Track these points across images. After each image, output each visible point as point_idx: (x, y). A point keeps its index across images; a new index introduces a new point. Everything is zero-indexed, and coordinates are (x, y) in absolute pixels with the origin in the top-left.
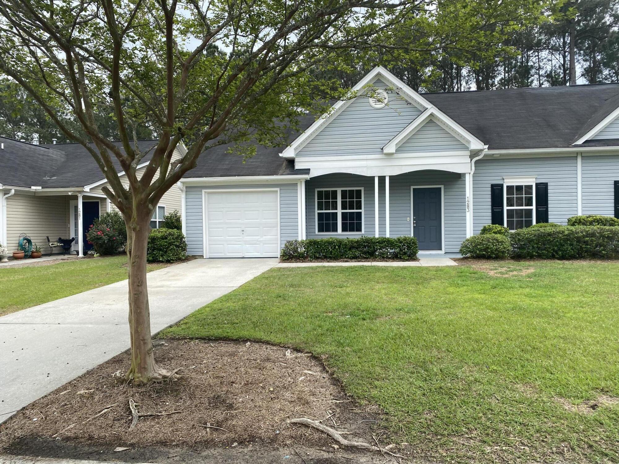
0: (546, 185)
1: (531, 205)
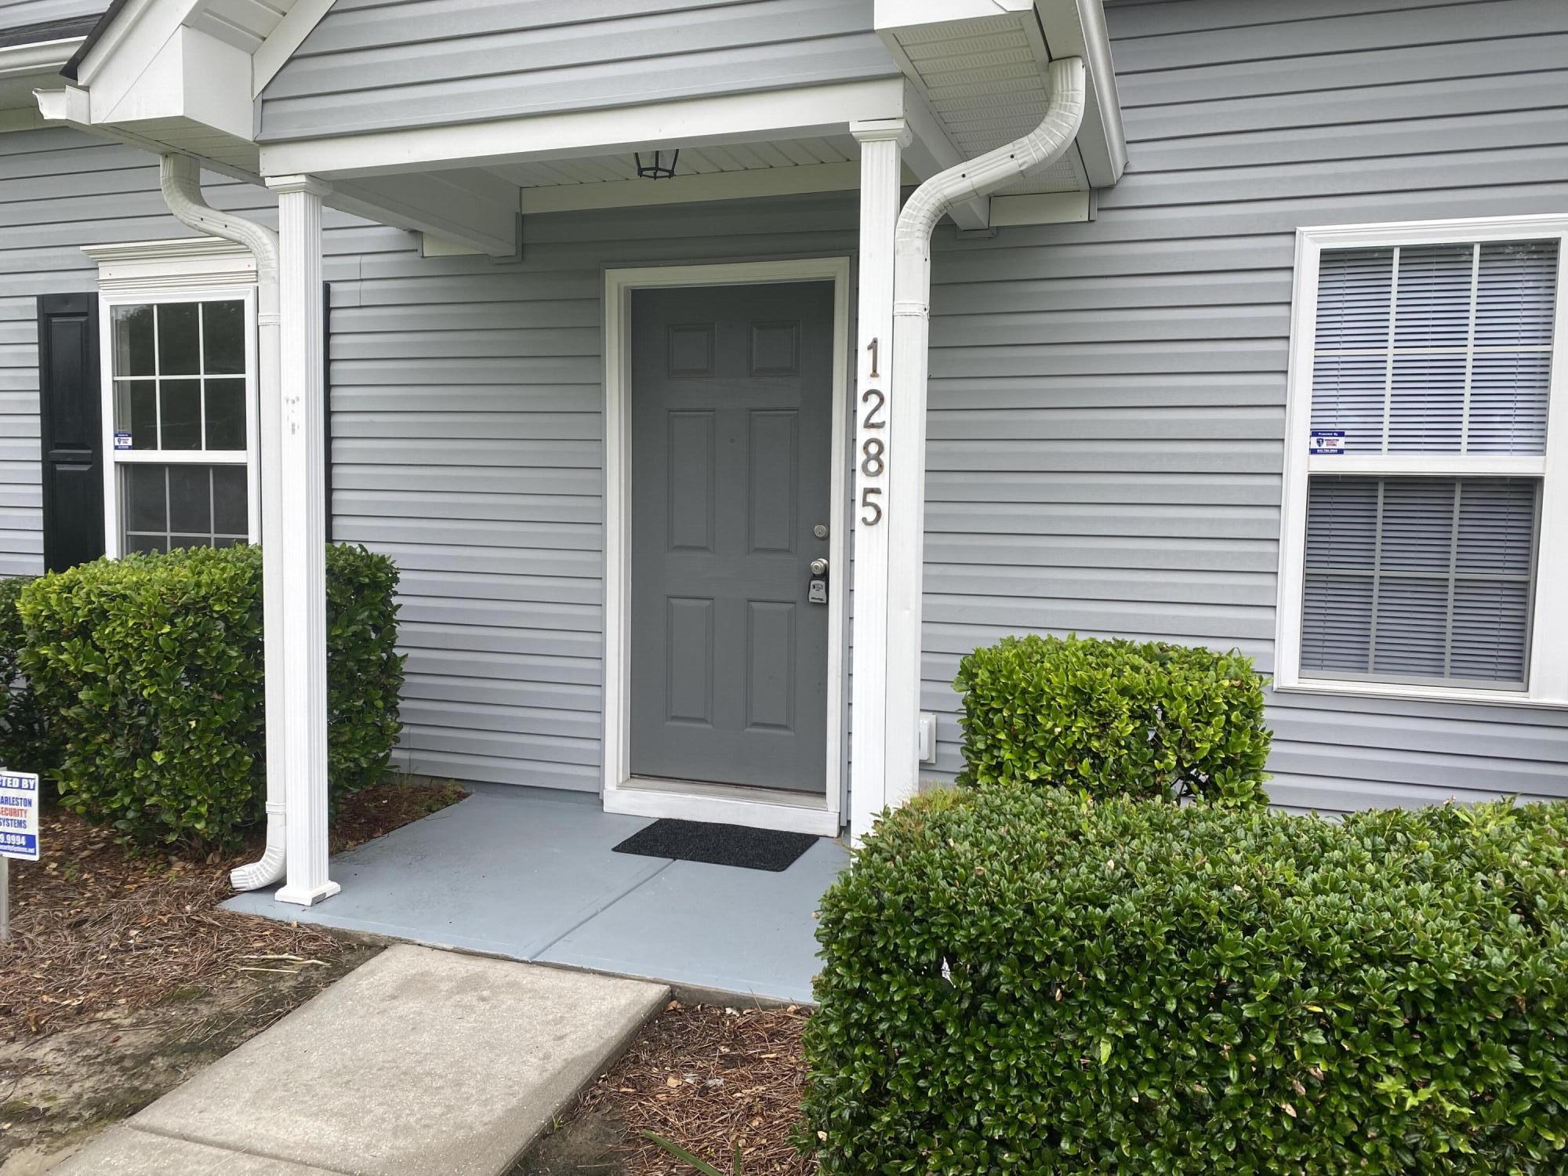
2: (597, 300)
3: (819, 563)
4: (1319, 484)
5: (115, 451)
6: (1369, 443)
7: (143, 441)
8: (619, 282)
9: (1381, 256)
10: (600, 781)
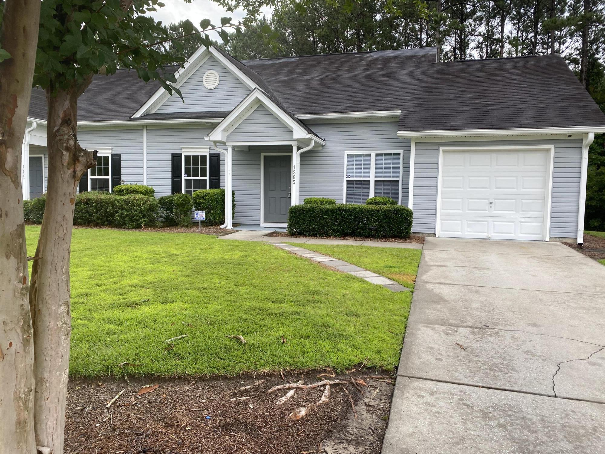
1: (108, 175)
3: (289, 192)
4: (348, 181)
6: (352, 177)
7: (189, 175)
9: (353, 155)
10: (260, 223)
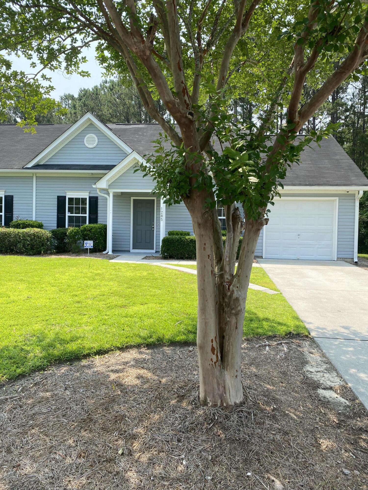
0: (12, 197)
2: (130, 200)
5: (68, 214)
8: (132, 198)
